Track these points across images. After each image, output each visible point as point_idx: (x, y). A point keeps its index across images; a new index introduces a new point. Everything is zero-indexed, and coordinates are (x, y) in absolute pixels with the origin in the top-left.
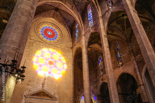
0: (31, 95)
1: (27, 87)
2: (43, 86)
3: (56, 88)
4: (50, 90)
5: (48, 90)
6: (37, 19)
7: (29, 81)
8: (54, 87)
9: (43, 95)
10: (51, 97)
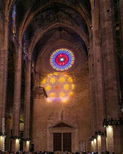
0: (53, 127)
1: (48, 121)
2: (62, 118)
3: (74, 118)
4: (68, 121)
5: (67, 121)
6: (44, 50)
7: (50, 116)
8: (72, 117)
9: (63, 126)
10: (70, 127)
